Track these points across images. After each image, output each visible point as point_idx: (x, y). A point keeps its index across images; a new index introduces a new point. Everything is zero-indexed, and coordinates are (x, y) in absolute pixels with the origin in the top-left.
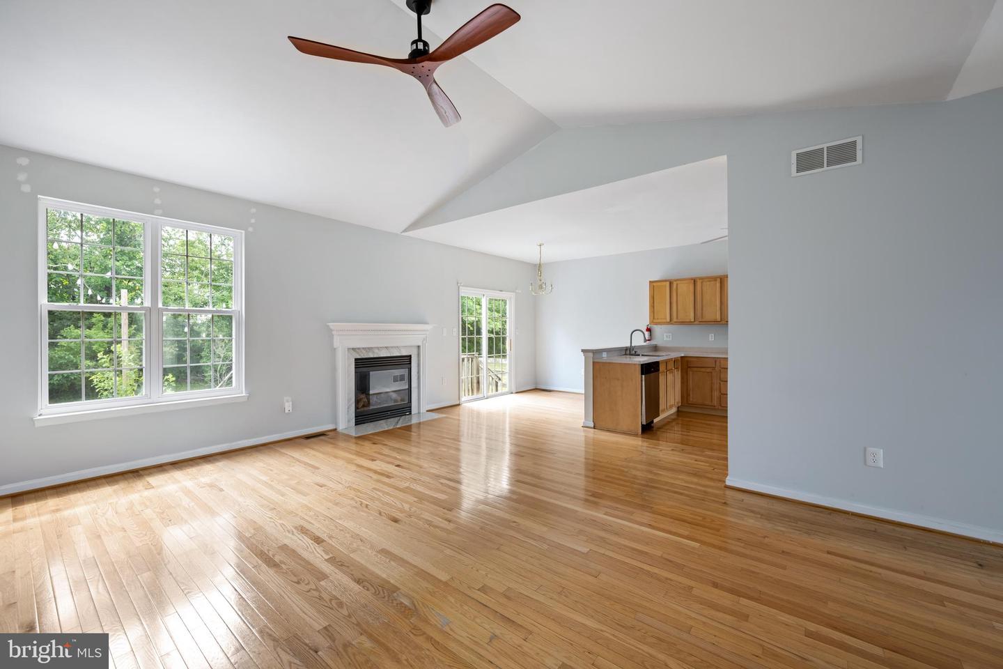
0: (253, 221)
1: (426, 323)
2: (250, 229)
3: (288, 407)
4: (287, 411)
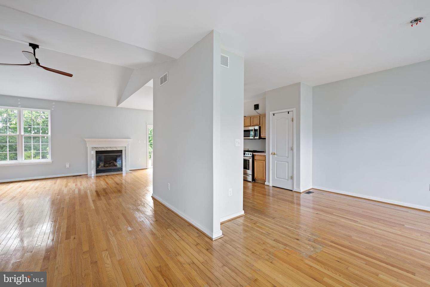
0: (53, 107)
1: (130, 138)
2: (53, 109)
3: (68, 166)
4: (67, 167)
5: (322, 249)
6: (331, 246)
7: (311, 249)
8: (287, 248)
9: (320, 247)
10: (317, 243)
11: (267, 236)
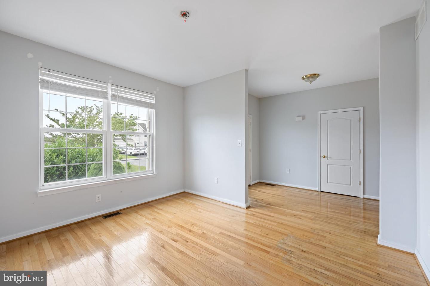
5: (278, 243)
6: (270, 247)
7: (287, 242)
8: (308, 240)
9: (280, 245)
10: (283, 249)
11: (340, 253)
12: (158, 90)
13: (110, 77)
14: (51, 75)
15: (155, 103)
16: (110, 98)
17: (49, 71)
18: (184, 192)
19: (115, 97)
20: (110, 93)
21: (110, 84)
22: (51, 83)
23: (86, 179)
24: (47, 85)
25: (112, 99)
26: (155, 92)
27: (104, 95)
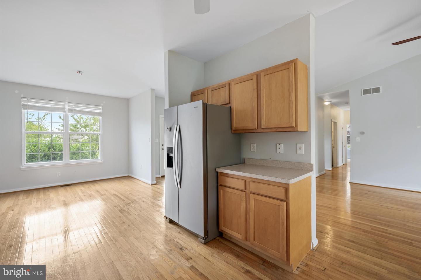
12: (104, 102)
13: (67, 98)
14: (29, 101)
15: (102, 112)
16: (67, 111)
17: (27, 99)
18: (128, 176)
19: (70, 110)
20: (67, 108)
21: (67, 103)
22: (28, 105)
23: (51, 162)
24: (26, 107)
25: (68, 112)
26: (102, 105)
27: (63, 110)
